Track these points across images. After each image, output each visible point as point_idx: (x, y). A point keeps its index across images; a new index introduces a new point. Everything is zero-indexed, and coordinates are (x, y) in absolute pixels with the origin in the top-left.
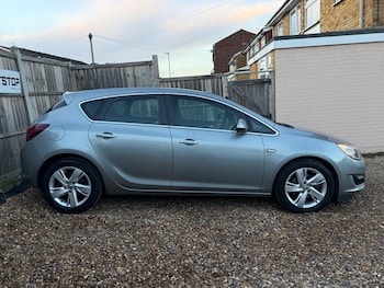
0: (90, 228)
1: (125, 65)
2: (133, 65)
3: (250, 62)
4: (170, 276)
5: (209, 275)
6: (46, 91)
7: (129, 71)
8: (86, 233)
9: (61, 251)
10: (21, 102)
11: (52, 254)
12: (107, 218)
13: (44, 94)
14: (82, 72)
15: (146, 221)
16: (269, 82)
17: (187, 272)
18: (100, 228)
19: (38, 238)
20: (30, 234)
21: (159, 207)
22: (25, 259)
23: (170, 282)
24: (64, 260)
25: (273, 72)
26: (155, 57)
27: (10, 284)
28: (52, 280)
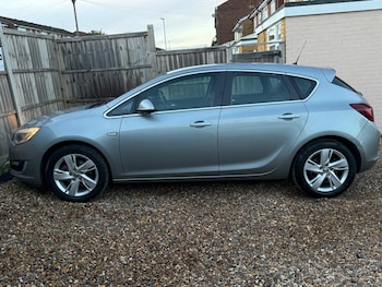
0: (87, 216)
1: (116, 37)
2: (126, 36)
3: (258, 30)
4: (174, 265)
5: (214, 263)
6: (31, 67)
7: (122, 43)
8: (84, 222)
9: (58, 240)
10: (5, 80)
11: (50, 244)
12: (105, 206)
13: (28, 72)
14: (68, 45)
15: (147, 209)
16: (279, 54)
17: (191, 261)
18: (98, 216)
19: (33, 227)
20: (24, 224)
21: (160, 194)
22: (23, 249)
23: (175, 270)
24: (64, 249)
25: (283, 43)
26: (150, 27)
27: (10, 273)
28: (53, 269)
